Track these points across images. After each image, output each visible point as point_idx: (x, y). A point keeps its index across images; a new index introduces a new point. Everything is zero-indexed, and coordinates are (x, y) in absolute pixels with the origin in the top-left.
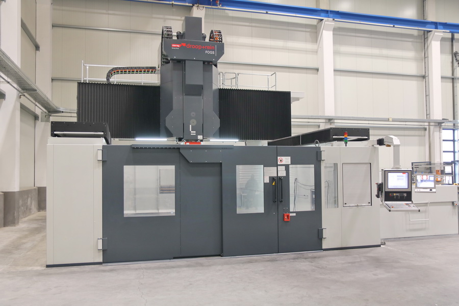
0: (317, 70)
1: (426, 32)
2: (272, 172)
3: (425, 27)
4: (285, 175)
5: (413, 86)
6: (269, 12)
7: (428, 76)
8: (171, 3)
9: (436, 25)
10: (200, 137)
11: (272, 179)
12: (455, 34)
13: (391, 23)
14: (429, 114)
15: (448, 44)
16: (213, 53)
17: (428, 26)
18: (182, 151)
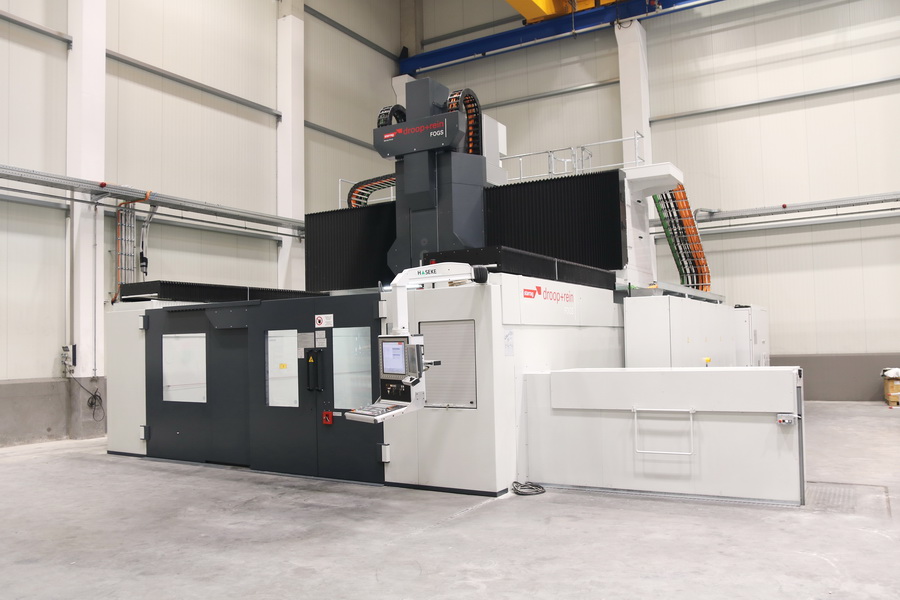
2: (308, 341)
4: (325, 346)
11: (309, 352)
16: (441, 133)
18: (207, 313)
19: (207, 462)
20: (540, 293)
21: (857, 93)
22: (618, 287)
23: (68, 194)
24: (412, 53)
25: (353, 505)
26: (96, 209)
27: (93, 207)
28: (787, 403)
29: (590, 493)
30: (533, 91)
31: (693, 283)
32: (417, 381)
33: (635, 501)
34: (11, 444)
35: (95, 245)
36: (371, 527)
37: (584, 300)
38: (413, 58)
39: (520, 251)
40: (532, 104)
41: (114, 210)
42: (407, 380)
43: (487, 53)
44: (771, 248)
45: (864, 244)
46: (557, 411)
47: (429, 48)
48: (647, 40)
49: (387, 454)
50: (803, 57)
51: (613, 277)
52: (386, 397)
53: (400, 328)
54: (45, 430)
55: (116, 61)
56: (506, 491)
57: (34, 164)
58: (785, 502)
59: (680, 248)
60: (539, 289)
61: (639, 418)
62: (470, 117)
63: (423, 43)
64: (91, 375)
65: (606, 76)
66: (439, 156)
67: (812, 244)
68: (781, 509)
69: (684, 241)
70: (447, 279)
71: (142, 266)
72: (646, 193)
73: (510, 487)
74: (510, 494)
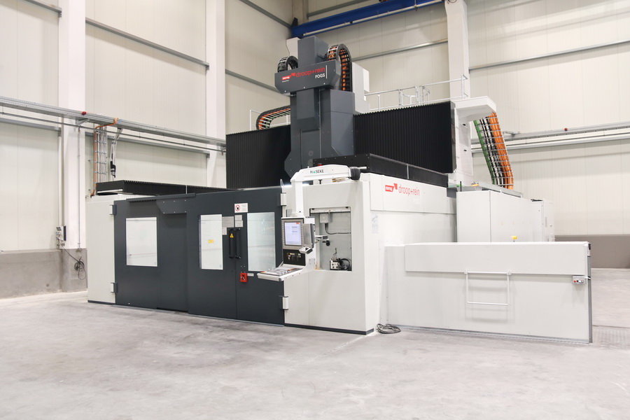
2: (229, 222)
4: (242, 226)
11: (230, 231)
16: (323, 75)
18: (158, 203)
19: (158, 308)
20: (396, 189)
21: (620, 48)
22: (450, 186)
23: (60, 120)
24: (301, 22)
25: (263, 340)
26: (79, 131)
27: (77, 129)
28: (581, 268)
29: (433, 333)
30: (385, 49)
31: (501, 183)
32: (311, 251)
33: (467, 338)
34: (22, 295)
35: (79, 156)
36: (276, 357)
37: (426, 194)
38: (301, 26)
39: (382, 158)
40: (385, 58)
41: (92, 131)
42: (303, 250)
43: (354, 22)
44: (555, 159)
45: (623, 156)
46: (409, 273)
47: (312, 19)
48: (468, 12)
49: (286, 303)
50: (580, 22)
51: (446, 178)
52: (287, 262)
53: (297, 212)
54: (45, 286)
55: (92, 25)
56: (372, 330)
57: (35, 98)
58: (578, 340)
59: (492, 159)
60: (396, 185)
61: (469, 278)
62: (344, 65)
63: (309, 15)
64: (77, 247)
65: (438, 38)
66: (322, 92)
67: (585, 157)
68: (575, 346)
69: (495, 153)
70: (331, 177)
71: (112, 171)
72: (469, 118)
73: (375, 328)
74: (375, 333)
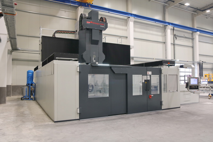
0: (127, 37)
1: (165, 26)
2: (145, 78)
3: (165, 24)
4: (150, 79)
5: (161, 46)
6: (110, 12)
7: (166, 43)
8: (70, 4)
9: (169, 23)
10: (97, 63)
11: (145, 81)
12: (175, 28)
13: (154, 21)
14: (167, 57)
15: (172, 31)
16: (103, 27)
17: (166, 23)
18: (112, 68)
